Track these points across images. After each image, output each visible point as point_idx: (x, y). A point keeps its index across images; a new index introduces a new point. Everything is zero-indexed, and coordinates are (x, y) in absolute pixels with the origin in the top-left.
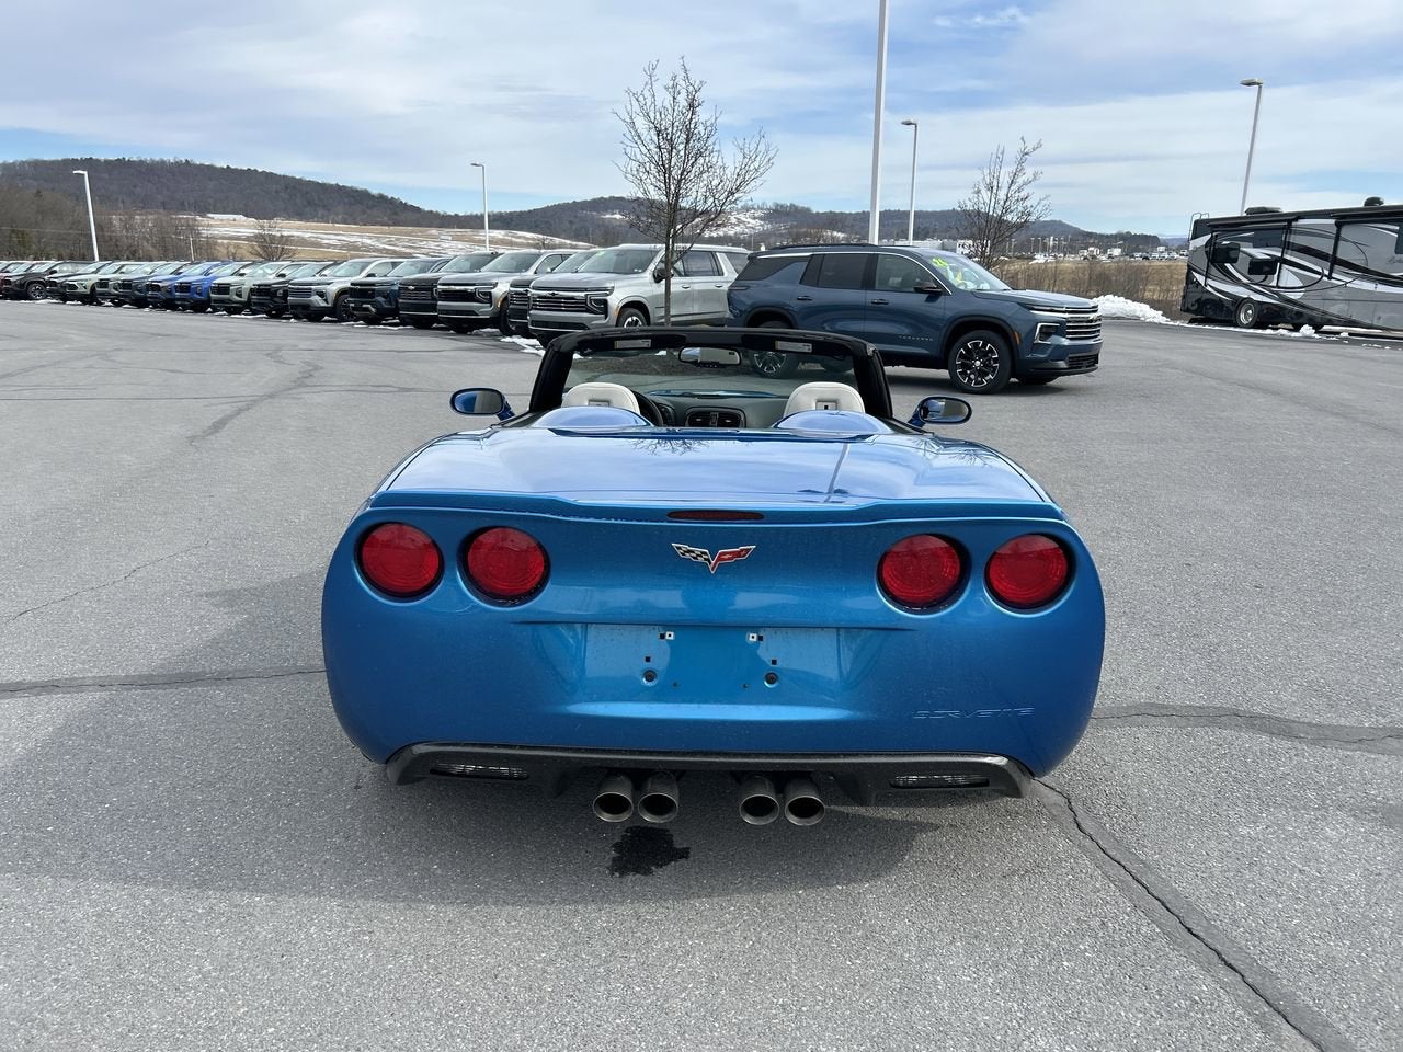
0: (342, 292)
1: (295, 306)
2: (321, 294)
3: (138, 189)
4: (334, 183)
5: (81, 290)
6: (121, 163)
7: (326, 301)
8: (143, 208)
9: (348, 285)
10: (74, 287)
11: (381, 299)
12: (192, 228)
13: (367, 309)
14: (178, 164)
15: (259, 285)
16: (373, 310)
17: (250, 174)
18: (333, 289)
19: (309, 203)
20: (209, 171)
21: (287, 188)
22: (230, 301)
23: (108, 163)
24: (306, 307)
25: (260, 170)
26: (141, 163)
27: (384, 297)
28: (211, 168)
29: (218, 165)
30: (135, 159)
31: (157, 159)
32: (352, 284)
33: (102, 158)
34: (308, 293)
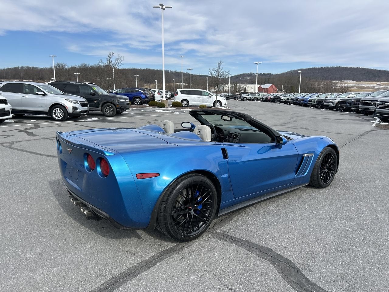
0: (338, 102)
1: (325, 106)
2: (332, 102)
3: (325, 75)
4: (384, 70)
5: (284, 100)
6: (322, 68)
7: (333, 104)
8: (325, 80)
9: (340, 100)
10: (282, 100)
11: (348, 104)
12: (336, 85)
13: (343, 107)
14: (337, 68)
15: (319, 100)
16: (345, 107)
17: (357, 69)
18: (336, 101)
19: (374, 76)
20: (346, 69)
21: (368, 72)
22: (312, 104)
23: (319, 68)
24: (328, 106)
25: (360, 67)
26: (327, 68)
27: (349, 104)
28: (346, 68)
29: (348, 67)
30: (326, 67)
31: (332, 66)
32: (341, 100)
33: (318, 67)
34: (329, 102)
